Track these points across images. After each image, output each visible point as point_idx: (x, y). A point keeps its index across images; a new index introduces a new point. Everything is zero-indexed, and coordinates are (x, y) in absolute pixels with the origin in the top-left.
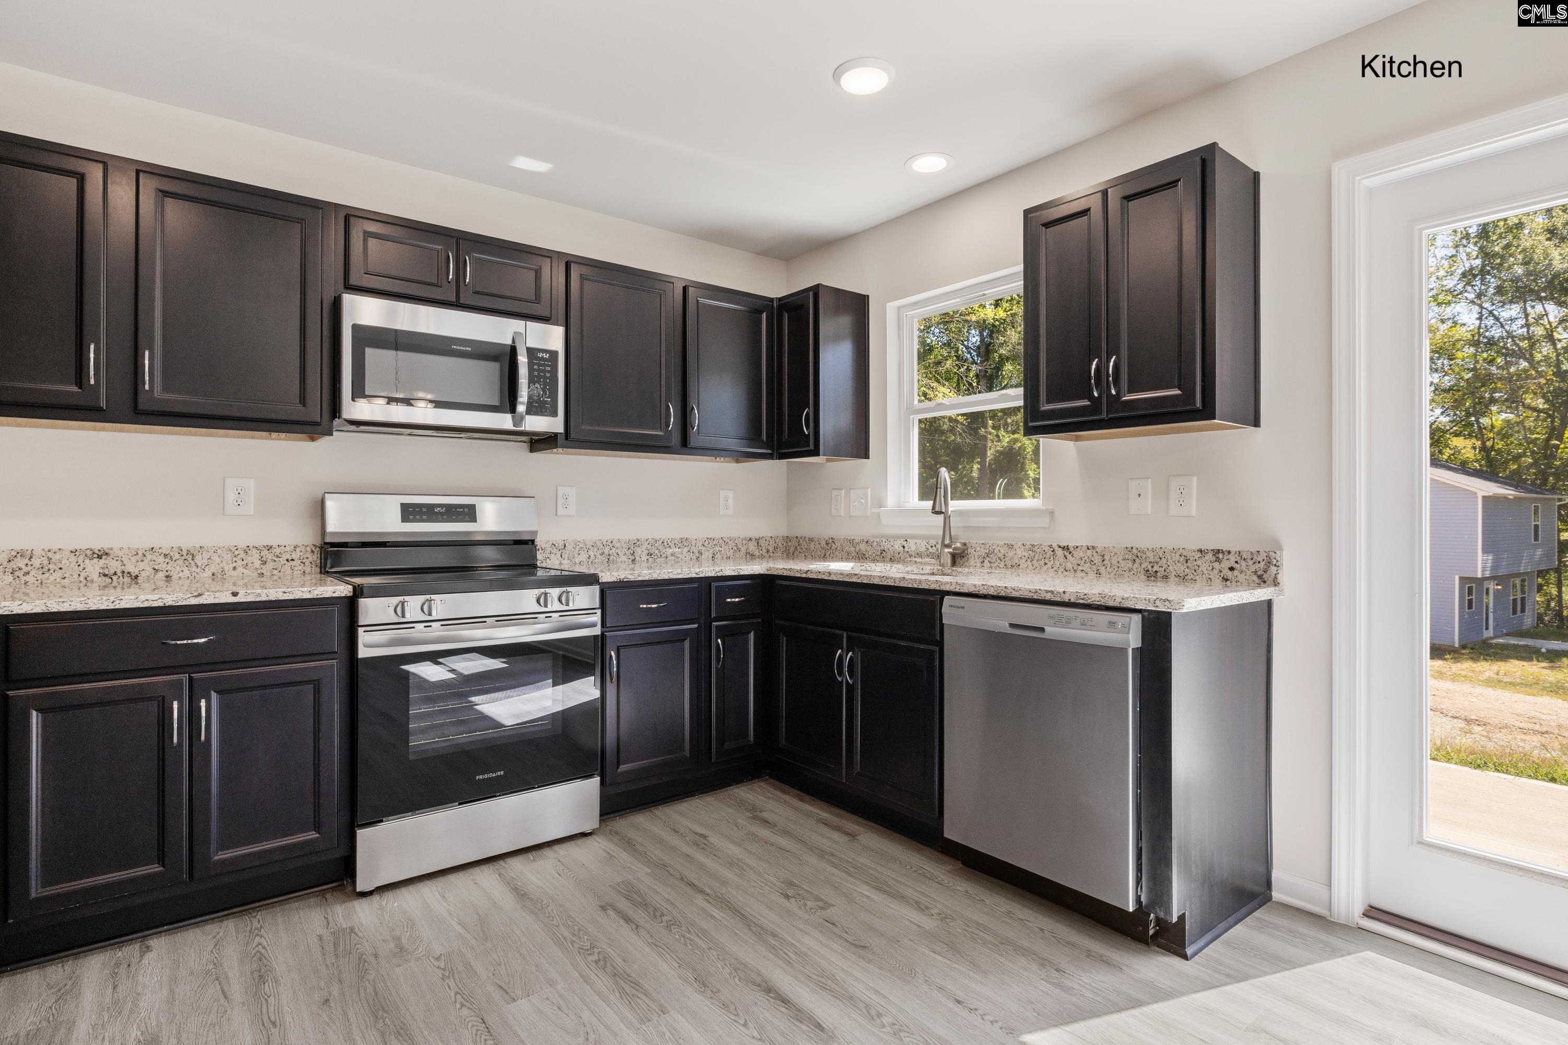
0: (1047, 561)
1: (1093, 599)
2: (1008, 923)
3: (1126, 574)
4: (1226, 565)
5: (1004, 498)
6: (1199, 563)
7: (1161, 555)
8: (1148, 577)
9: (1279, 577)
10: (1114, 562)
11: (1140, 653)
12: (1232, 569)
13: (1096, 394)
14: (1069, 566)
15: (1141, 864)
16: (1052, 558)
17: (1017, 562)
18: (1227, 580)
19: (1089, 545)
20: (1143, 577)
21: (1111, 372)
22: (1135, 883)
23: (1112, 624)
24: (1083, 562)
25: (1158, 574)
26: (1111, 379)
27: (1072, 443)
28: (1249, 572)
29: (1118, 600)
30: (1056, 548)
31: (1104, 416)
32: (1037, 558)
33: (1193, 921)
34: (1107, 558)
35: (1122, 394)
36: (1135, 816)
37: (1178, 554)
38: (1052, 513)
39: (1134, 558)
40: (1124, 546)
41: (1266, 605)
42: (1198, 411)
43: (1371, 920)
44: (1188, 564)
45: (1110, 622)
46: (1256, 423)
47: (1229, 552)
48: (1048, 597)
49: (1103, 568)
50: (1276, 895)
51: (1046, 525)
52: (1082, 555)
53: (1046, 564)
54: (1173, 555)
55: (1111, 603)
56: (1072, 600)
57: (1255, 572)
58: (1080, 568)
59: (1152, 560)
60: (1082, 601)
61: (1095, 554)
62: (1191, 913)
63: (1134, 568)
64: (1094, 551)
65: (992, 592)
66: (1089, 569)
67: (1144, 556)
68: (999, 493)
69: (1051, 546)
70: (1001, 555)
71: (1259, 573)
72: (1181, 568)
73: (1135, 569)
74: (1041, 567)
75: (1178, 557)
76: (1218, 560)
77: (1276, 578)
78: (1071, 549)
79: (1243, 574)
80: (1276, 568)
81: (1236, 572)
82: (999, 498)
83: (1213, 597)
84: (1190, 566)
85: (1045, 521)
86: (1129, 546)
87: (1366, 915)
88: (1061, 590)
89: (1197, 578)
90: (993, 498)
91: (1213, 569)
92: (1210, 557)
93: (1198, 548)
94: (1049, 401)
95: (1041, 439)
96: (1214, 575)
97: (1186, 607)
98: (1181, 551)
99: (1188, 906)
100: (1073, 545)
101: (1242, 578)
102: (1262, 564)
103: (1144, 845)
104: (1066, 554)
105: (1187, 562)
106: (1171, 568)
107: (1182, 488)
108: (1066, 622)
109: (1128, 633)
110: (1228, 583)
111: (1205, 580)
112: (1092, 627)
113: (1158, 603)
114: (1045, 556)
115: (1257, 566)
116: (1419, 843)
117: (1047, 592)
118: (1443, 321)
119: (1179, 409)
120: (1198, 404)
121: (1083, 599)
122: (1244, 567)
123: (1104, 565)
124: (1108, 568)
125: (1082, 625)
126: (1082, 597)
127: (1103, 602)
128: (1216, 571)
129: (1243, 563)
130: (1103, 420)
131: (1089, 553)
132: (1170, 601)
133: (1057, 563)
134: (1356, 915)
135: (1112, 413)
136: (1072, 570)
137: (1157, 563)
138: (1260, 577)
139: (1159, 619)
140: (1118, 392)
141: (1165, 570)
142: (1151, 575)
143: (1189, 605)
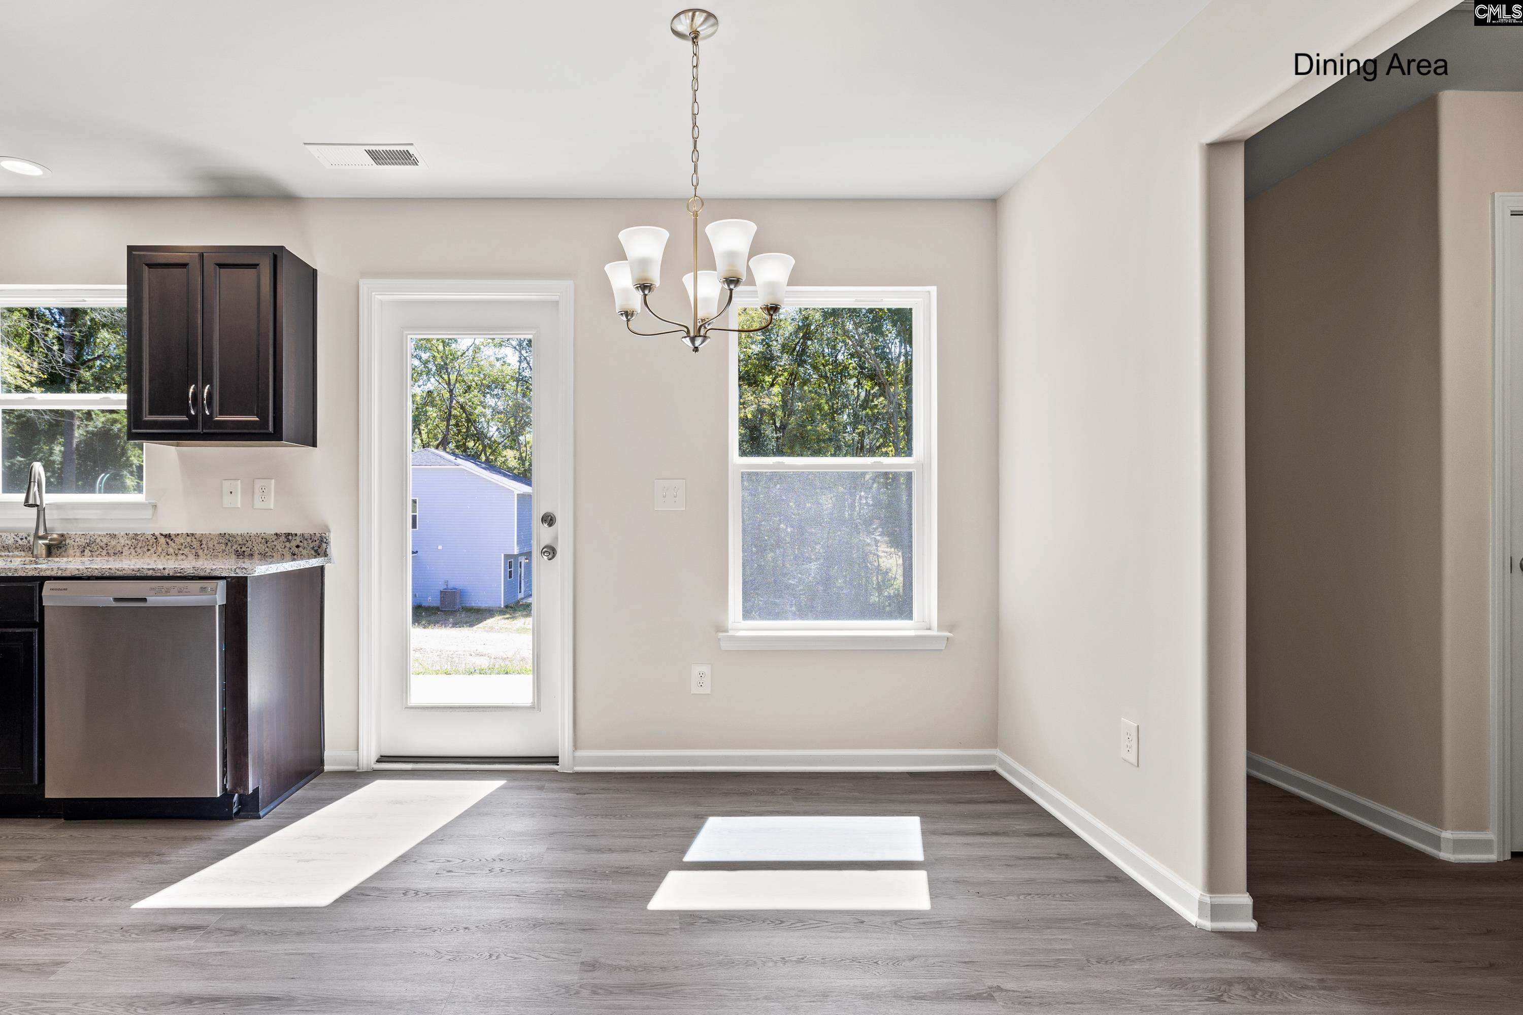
0: (150, 547)
1: (188, 572)
2: (114, 843)
3: (220, 555)
4: (294, 543)
5: (105, 492)
6: (275, 543)
7: (247, 539)
8: (238, 556)
9: (328, 550)
10: (210, 545)
11: (224, 608)
12: (298, 547)
13: (193, 412)
14: (171, 550)
15: (226, 762)
16: (155, 545)
17: (120, 549)
18: (294, 555)
19: (189, 533)
20: (234, 556)
21: (205, 397)
22: (221, 775)
23: (203, 589)
24: (183, 547)
25: (246, 553)
26: (205, 402)
27: (173, 448)
28: (309, 548)
29: (208, 571)
30: (159, 536)
31: (199, 431)
32: (140, 545)
33: (265, 792)
34: (204, 542)
35: (214, 415)
36: (222, 727)
37: (260, 537)
38: (155, 506)
39: (227, 541)
40: (219, 533)
41: (320, 570)
42: (270, 434)
43: (380, 763)
44: (268, 545)
45: (201, 588)
46: (314, 444)
47: (296, 535)
48: (150, 573)
49: (201, 550)
50: (327, 768)
51: (150, 517)
52: (182, 541)
53: (149, 550)
54: (257, 538)
55: (202, 574)
56: (171, 574)
57: (313, 548)
58: (181, 552)
59: (241, 543)
60: (179, 575)
61: (194, 540)
62: (263, 786)
63: (227, 549)
64: (193, 538)
65: (96, 573)
66: (188, 553)
67: (235, 540)
68: (100, 488)
69: (153, 535)
70: (102, 544)
71: (316, 548)
72: (262, 548)
73: (227, 551)
74: (144, 553)
75: (260, 539)
76: (289, 541)
77: (326, 551)
78: (173, 537)
79: (305, 550)
80: (326, 545)
81: (301, 549)
82: (100, 492)
83: (278, 565)
84: (269, 545)
85: (148, 514)
86: (223, 533)
87: (378, 761)
88: (161, 567)
89: (274, 554)
90: (93, 492)
91: (285, 547)
92: (283, 538)
93: (275, 532)
94: (151, 413)
95: (144, 444)
96: (286, 551)
97: (257, 572)
98: (263, 535)
99: (261, 782)
100: (174, 533)
101: (304, 552)
102: (317, 542)
103: (228, 747)
104: (168, 540)
105: (267, 543)
106: (255, 548)
107: (263, 488)
108: (166, 592)
109: (216, 594)
110: (295, 557)
111: (279, 556)
112: (188, 593)
113: (238, 571)
114: (148, 543)
115: (314, 543)
116: (406, 708)
117: (149, 569)
118: (498, 360)
119: (257, 431)
120: (271, 429)
121: (180, 573)
122: (306, 545)
123: (202, 549)
124: (205, 551)
125: (179, 592)
126: (179, 571)
127: (196, 573)
128: (287, 549)
129: (305, 542)
130: (199, 433)
131: (189, 539)
132: (246, 569)
133: (160, 549)
134: (372, 763)
135: (206, 429)
136: (173, 554)
137: (245, 545)
138: (316, 551)
139: (238, 582)
140: (211, 413)
141: (251, 550)
142: (240, 555)
143: (260, 571)
